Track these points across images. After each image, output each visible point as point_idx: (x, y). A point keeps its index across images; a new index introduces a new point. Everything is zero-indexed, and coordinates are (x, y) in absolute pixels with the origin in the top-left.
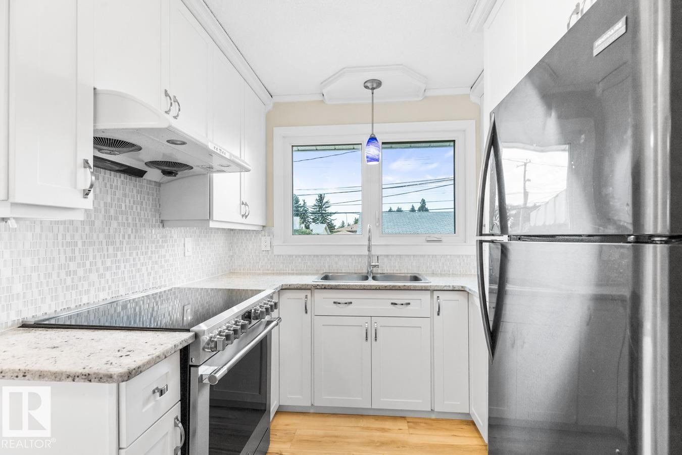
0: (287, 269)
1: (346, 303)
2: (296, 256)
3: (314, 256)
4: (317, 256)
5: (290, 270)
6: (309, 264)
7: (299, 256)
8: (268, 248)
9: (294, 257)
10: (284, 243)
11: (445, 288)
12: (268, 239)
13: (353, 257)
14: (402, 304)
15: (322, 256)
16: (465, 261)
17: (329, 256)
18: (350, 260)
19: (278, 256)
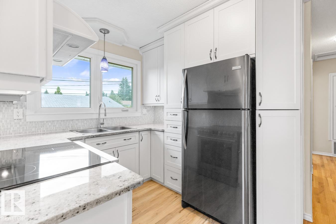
0: (39, 131)
1: (103, 144)
2: (47, 122)
3: (61, 121)
4: (64, 121)
5: (41, 131)
6: (57, 126)
7: (50, 121)
8: (21, 117)
9: (45, 122)
10: (35, 113)
11: (144, 130)
12: (21, 111)
13: (87, 120)
14: (128, 139)
15: (67, 120)
16: (137, 119)
17: (72, 120)
18: (85, 122)
19: (30, 122)
